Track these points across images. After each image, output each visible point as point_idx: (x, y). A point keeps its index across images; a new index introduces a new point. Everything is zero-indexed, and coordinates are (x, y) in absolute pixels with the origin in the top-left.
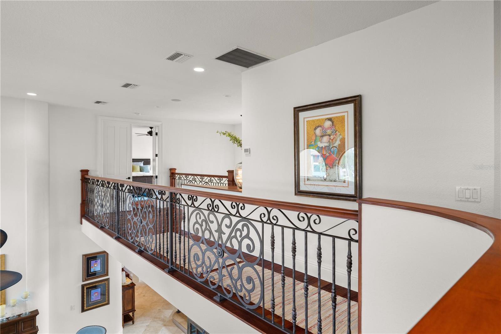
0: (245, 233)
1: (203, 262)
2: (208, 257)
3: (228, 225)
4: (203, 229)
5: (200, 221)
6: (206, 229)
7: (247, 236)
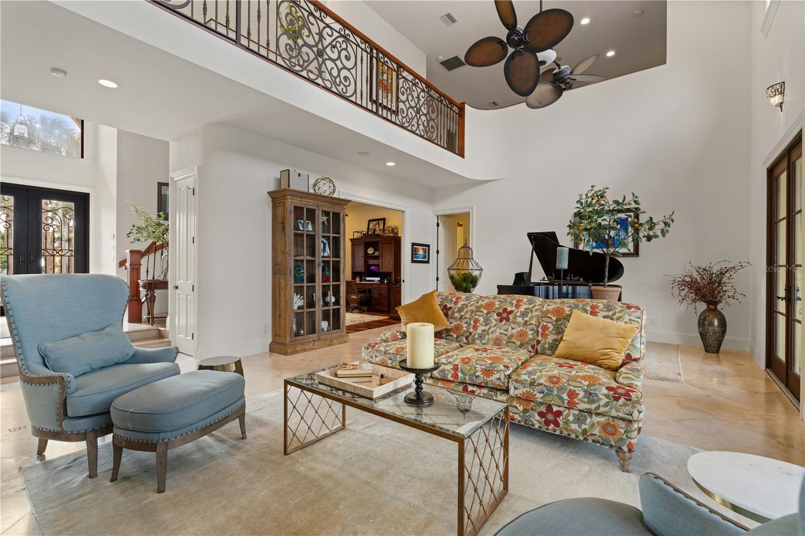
0: (431, 103)
1: (407, 115)
2: (411, 113)
3: (424, 96)
4: (408, 93)
5: (406, 87)
6: (410, 94)
7: (432, 105)
